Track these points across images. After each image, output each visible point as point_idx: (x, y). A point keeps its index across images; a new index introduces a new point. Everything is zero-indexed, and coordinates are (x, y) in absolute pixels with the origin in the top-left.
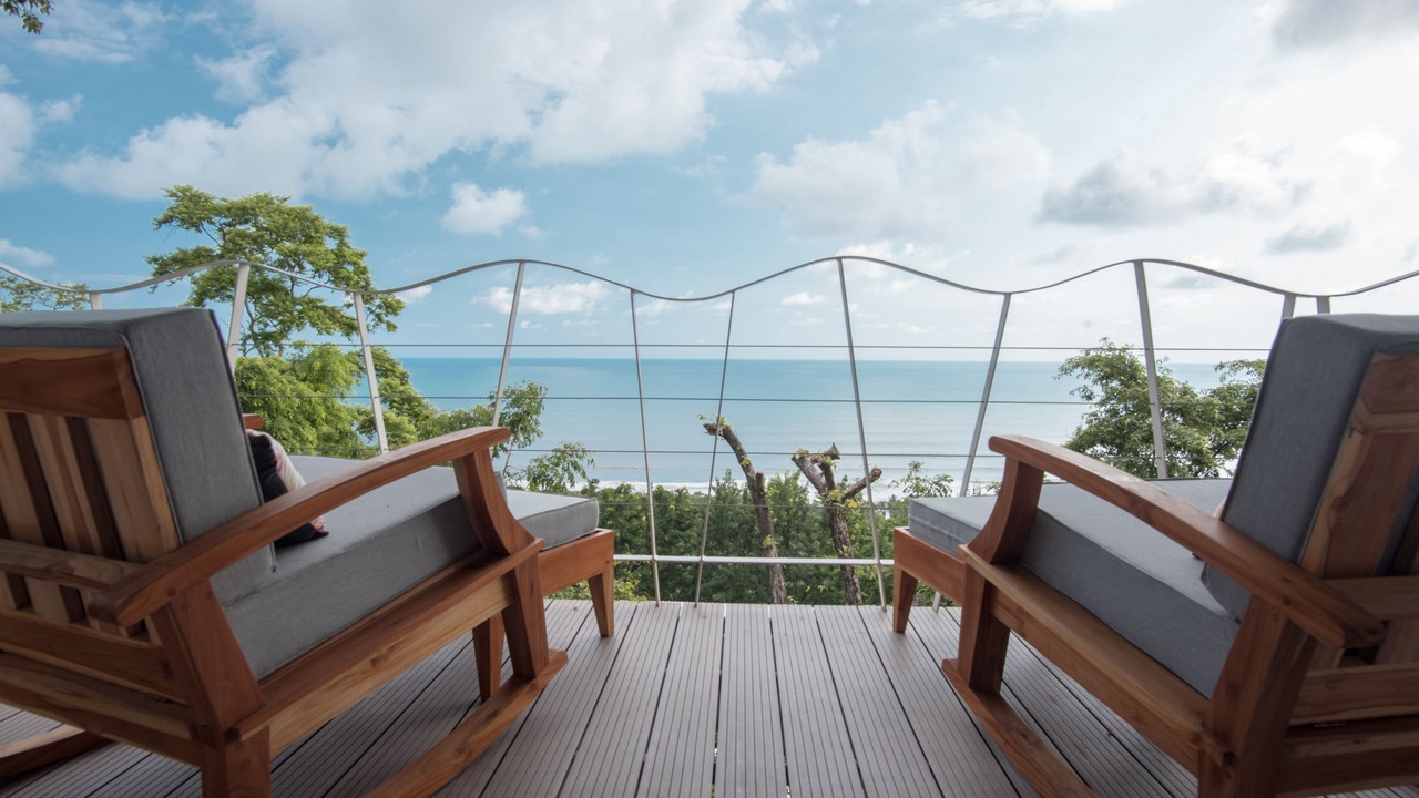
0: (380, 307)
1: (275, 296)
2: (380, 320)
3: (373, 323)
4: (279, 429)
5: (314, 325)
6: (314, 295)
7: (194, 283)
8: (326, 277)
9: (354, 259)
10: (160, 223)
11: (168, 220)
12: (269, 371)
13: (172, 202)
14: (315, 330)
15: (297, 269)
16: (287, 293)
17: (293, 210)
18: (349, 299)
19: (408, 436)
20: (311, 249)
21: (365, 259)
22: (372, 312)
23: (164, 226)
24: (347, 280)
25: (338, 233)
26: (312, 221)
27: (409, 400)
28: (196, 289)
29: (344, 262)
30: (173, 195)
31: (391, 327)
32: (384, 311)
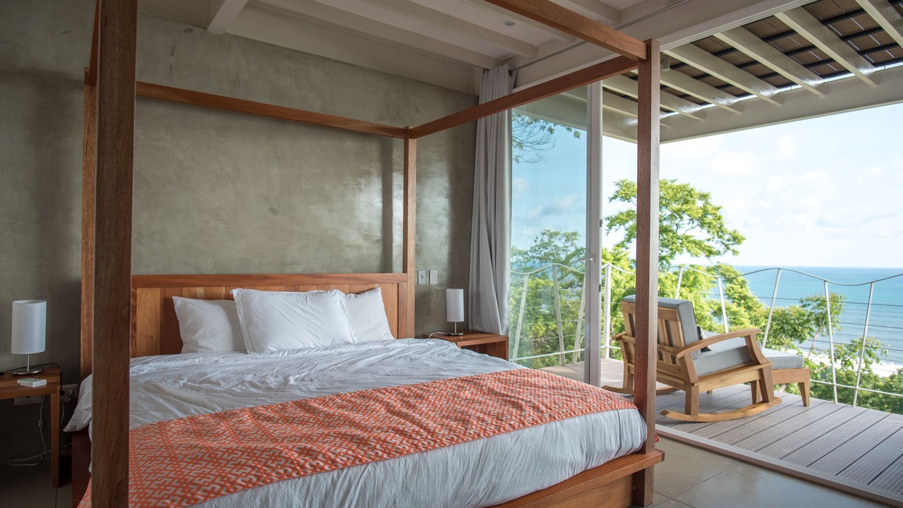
0: (729, 240)
1: (667, 235)
2: (728, 248)
3: (723, 250)
5: (689, 251)
6: (688, 234)
7: (626, 230)
8: (696, 223)
9: (714, 212)
11: (615, 197)
12: (666, 281)
13: (617, 188)
14: (689, 254)
15: (679, 219)
16: (674, 233)
17: (678, 186)
18: (709, 236)
19: (743, 320)
20: (689, 207)
21: (720, 210)
22: (723, 244)
23: (613, 200)
24: (710, 225)
25: (703, 197)
26: (690, 192)
27: (745, 298)
28: (627, 233)
29: (707, 214)
30: (618, 184)
31: (734, 252)
32: (731, 243)
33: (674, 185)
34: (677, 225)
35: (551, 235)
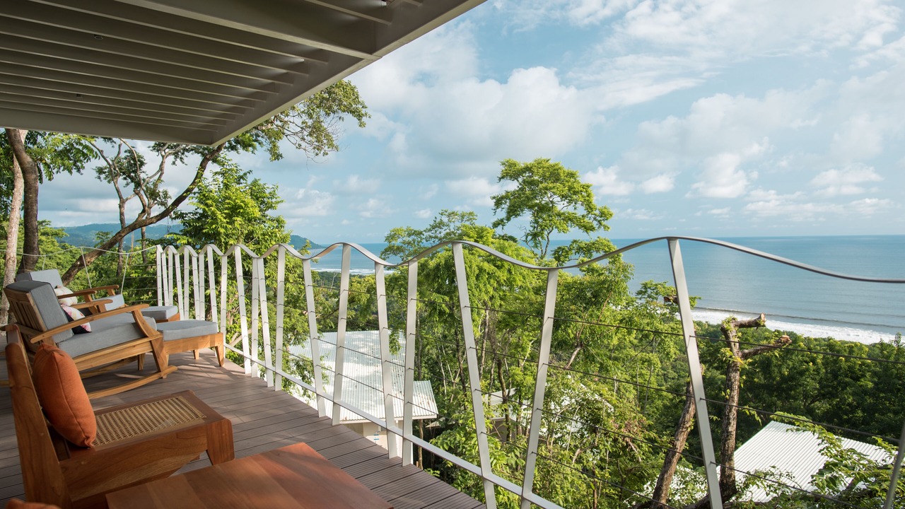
2: (601, 224)
3: (597, 226)
10: (500, 179)
13: (504, 168)
25: (572, 175)
30: (503, 164)
31: (606, 227)
32: (601, 219)
33: (547, 165)
34: (552, 202)
35: (449, 215)
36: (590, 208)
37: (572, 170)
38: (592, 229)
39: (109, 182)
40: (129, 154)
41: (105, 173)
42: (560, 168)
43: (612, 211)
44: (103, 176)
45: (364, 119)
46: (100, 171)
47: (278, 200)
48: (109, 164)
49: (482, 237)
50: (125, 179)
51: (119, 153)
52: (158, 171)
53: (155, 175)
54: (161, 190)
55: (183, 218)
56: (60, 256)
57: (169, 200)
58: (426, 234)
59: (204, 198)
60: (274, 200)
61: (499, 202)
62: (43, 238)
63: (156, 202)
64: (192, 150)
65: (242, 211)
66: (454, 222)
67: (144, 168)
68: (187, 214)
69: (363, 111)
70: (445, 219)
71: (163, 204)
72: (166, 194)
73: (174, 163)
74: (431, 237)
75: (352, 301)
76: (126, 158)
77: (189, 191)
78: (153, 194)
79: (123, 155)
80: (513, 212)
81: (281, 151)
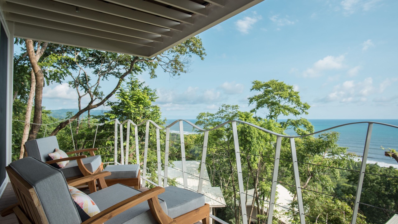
0: (303, 107)
1: (275, 106)
2: (304, 111)
3: (302, 112)
4: (253, 142)
6: (284, 105)
8: (287, 100)
9: (295, 94)
10: (251, 90)
13: (253, 85)
15: (280, 98)
16: (278, 105)
18: (295, 106)
21: (298, 94)
22: (301, 109)
25: (290, 88)
29: (292, 95)
30: (253, 83)
31: (306, 113)
32: (304, 109)
33: (277, 83)
34: (279, 101)
35: (226, 107)
36: (298, 103)
37: (290, 85)
38: (299, 114)
39: (74, 88)
40: (83, 76)
41: (72, 84)
42: (284, 85)
43: (310, 105)
44: (71, 85)
45: (203, 56)
46: (70, 83)
47: (156, 97)
48: (74, 80)
49: (248, 117)
50: (81, 87)
51: (79, 74)
52: (97, 83)
53: (95, 85)
54: (100, 91)
55: (111, 105)
56: (49, 122)
57: (103, 96)
58: (216, 116)
59: (123, 95)
60: (154, 97)
61: (251, 100)
62: (42, 114)
63: (97, 97)
64: (111, 74)
65: (143, 101)
66: (228, 110)
67: (90, 82)
68: (113, 103)
69: (203, 52)
70: (224, 108)
71: (100, 98)
72: (102, 93)
73: (103, 80)
74: (218, 117)
75: (186, 147)
76: (82, 77)
77: (114, 92)
78: (96, 93)
79: (81, 76)
80: (260, 105)
81: (156, 74)
